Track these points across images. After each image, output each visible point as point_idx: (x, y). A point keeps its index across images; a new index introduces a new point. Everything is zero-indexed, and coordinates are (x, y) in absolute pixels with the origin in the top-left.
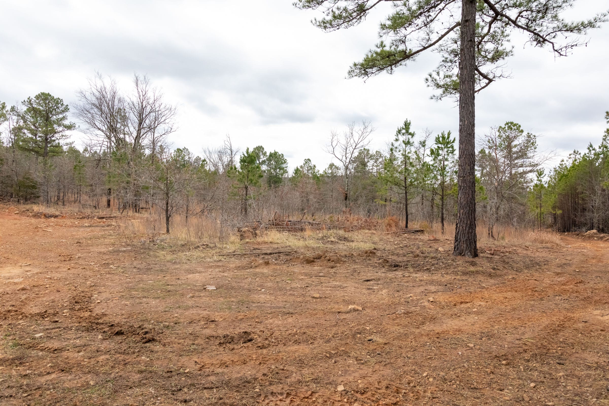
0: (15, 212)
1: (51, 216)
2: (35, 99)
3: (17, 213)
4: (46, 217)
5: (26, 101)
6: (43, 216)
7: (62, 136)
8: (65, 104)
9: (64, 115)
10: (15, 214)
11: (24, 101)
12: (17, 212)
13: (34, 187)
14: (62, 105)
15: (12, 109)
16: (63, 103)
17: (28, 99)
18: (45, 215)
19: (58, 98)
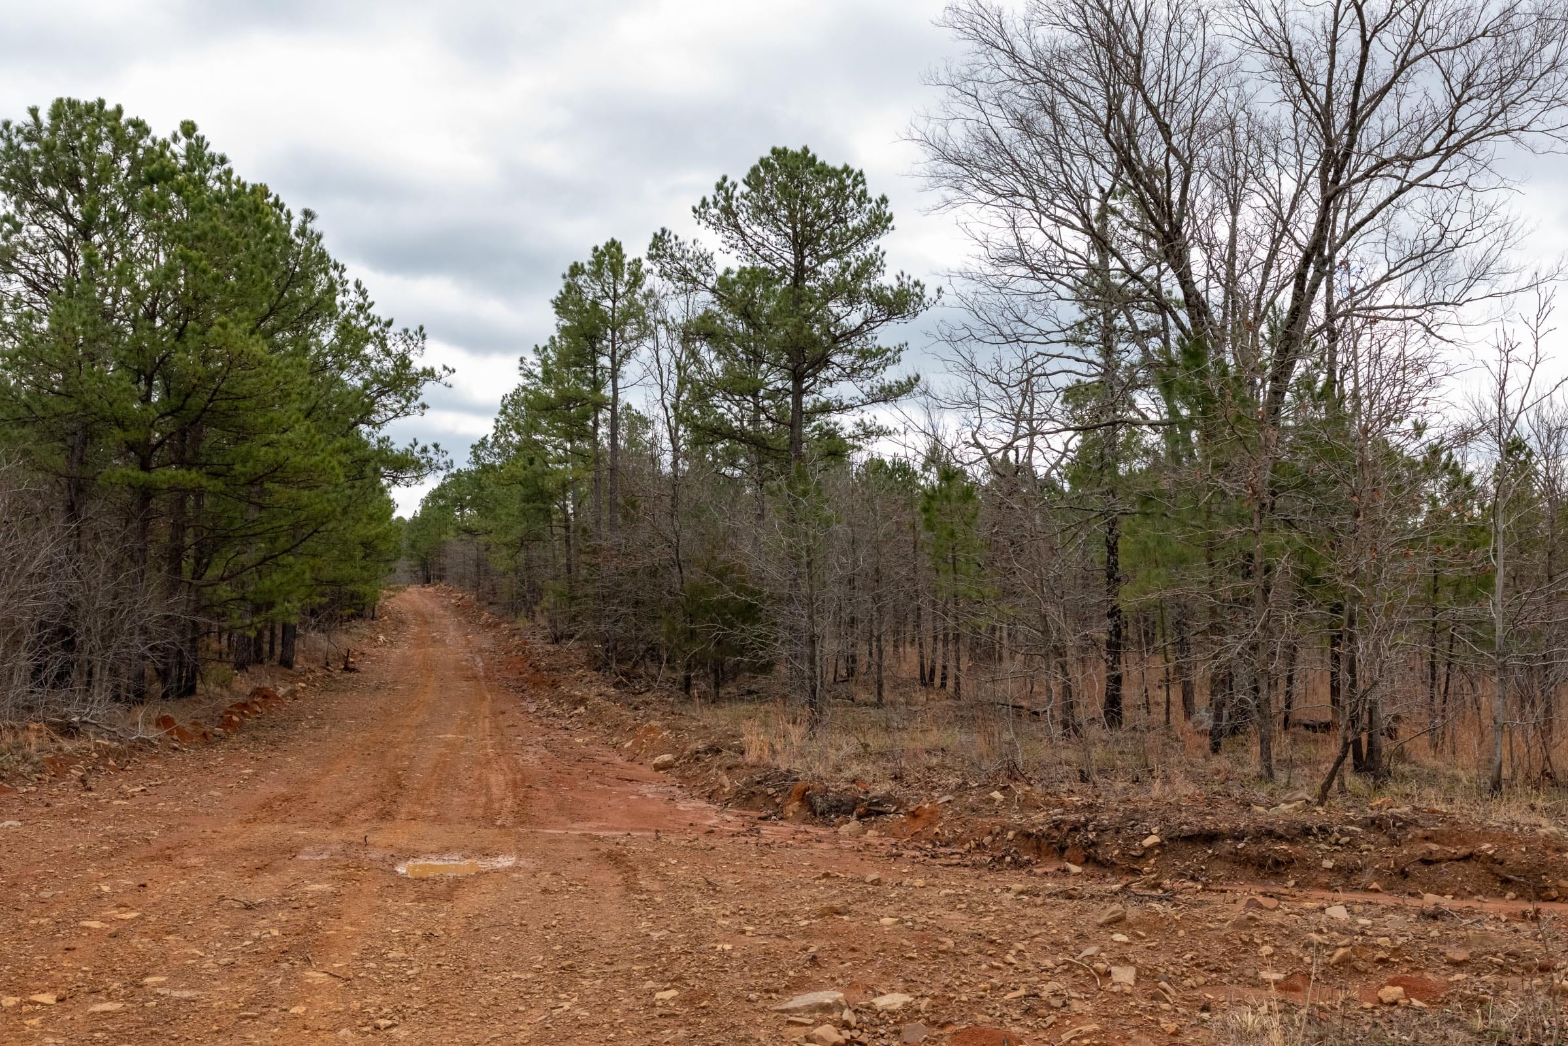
0: (658, 760)
1: (842, 808)
2: (746, 189)
3: (666, 767)
4: (812, 808)
5: (710, 200)
6: (794, 806)
7: (865, 354)
8: (874, 194)
9: (870, 250)
10: (658, 768)
11: (704, 203)
12: (667, 757)
13: (749, 613)
14: (862, 197)
15: (653, 245)
16: (864, 193)
17: (719, 187)
18: (805, 799)
19: (846, 169)
